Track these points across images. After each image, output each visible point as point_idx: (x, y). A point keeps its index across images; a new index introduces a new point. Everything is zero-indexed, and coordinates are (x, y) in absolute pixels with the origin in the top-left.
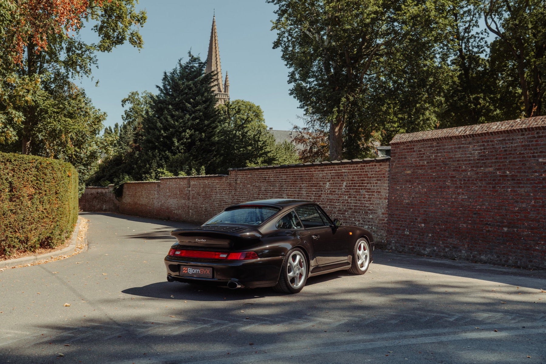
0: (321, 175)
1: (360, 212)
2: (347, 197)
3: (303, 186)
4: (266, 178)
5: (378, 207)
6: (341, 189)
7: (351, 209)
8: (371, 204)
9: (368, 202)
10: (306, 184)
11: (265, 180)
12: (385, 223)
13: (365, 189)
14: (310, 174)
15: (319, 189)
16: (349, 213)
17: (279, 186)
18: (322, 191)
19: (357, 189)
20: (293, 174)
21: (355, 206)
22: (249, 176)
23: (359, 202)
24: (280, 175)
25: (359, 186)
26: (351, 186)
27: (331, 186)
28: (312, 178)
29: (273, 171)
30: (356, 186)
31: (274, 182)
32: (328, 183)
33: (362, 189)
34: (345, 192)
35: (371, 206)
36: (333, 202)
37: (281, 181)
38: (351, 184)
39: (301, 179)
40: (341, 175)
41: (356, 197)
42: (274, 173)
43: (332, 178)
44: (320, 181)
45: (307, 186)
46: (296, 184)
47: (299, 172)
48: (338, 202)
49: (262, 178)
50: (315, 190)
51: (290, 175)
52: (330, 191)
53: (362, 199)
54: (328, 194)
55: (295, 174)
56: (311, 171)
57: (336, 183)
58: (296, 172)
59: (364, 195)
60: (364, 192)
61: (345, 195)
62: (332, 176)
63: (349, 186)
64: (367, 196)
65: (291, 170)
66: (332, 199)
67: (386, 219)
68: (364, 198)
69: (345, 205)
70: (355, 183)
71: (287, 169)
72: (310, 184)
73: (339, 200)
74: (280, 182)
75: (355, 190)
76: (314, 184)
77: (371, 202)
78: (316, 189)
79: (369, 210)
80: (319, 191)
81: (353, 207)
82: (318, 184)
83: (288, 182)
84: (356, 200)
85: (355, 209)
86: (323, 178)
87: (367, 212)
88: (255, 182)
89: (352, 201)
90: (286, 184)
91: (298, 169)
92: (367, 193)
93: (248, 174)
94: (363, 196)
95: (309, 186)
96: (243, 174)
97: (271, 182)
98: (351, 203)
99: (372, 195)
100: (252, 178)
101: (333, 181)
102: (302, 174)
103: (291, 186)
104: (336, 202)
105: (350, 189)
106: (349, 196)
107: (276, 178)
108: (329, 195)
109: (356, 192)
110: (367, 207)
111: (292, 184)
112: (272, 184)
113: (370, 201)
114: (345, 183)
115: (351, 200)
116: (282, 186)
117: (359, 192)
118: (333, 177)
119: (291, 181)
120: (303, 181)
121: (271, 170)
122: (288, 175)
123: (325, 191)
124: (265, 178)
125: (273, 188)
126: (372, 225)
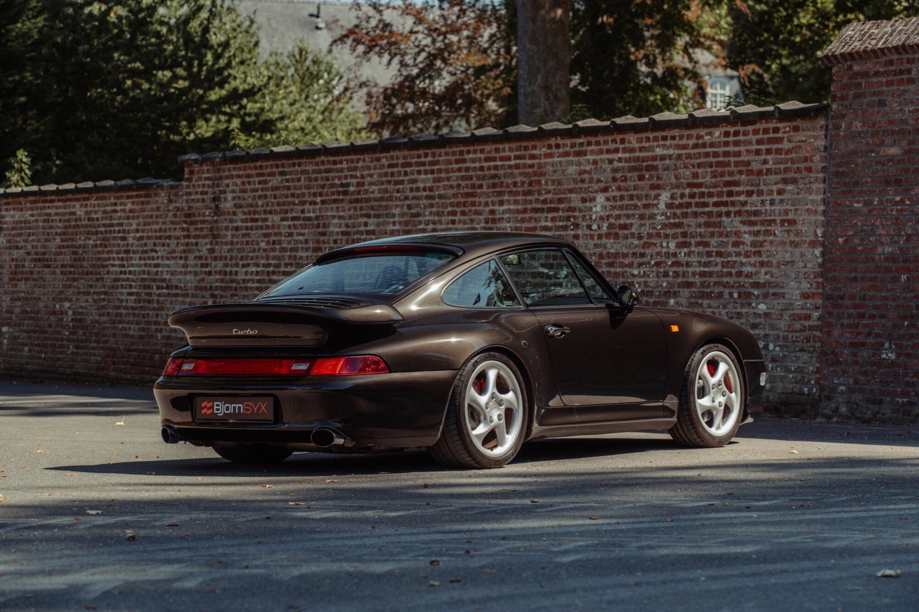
0: (572, 169)
1: (720, 295)
2: (672, 245)
3: (504, 212)
4: (348, 185)
5: (786, 275)
6: (652, 216)
7: (689, 285)
8: (762, 264)
9: (752, 259)
10: (516, 202)
11: (345, 193)
12: (811, 328)
13: (738, 213)
14: (532, 166)
15: (568, 219)
16: (683, 300)
17: (402, 215)
18: (577, 226)
19: (710, 214)
20: (460, 170)
21: (703, 274)
22: (276, 181)
23: (719, 260)
24: (406, 174)
25: (716, 204)
26: (688, 205)
27: (614, 208)
28: (539, 182)
29: (378, 160)
30: (706, 205)
31: (382, 199)
32: (600, 198)
33: (728, 214)
34: (665, 226)
35: (763, 270)
36: (622, 265)
37: (411, 195)
38: (687, 200)
39: (494, 186)
40: (650, 168)
41: (706, 244)
42: (382, 166)
43: (614, 179)
44: (571, 191)
45: (518, 211)
46: (473, 204)
47: (487, 160)
48: (640, 265)
49: (332, 186)
50: (549, 224)
51: (447, 171)
52: (611, 226)
53: (730, 249)
54: (600, 237)
55: (467, 169)
56: (533, 157)
57: (631, 197)
58: (474, 161)
59: (738, 234)
60: (736, 224)
61: (667, 236)
62: (615, 170)
63: (680, 206)
64: (747, 238)
65: (454, 154)
66: (616, 255)
67: (816, 314)
68: (736, 244)
69: (666, 274)
70: (702, 195)
71: (437, 151)
72: (531, 202)
73: (643, 255)
74: (406, 198)
75: (701, 220)
76: (545, 201)
77: (764, 258)
78: (553, 219)
79: (756, 285)
80: (565, 228)
81: (697, 279)
82: (560, 201)
83: (441, 197)
84: (709, 254)
85: (702, 284)
86: (583, 181)
87: (749, 295)
88: (303, 203)
89: (694, 259)
90: (432, 206)
91: (482, 151)
92: (746, 228)
93: (272, 174)
94: (734, 239)
95: (525, 211)
96: (249, 176)
97: (368, 200)
98: (688, 264)
99: (767, 233)
100: (289, 188)
101: (619, 189)
102: (496, 168)
103: (454, 213)
104: (631, 265)
105: (685, 215)
106: (681, 239)
107: (391, 187)
108: (604, 241)
109: (707, 225)
110: (748, 276)
111: (458, 204)
112: (372, 208)
113: (759, 253)
114: (665, 197)
115: (689, 254)
116: (418, 215)
117: (719, 224)
118: (618, 175)
119: (455, 196)
120: (500, 194)
121: (367, 157)
122: (440, 171)
123: (589, 227)
124: (342, 185)
125: (378, 225)
126: (766, 336)
